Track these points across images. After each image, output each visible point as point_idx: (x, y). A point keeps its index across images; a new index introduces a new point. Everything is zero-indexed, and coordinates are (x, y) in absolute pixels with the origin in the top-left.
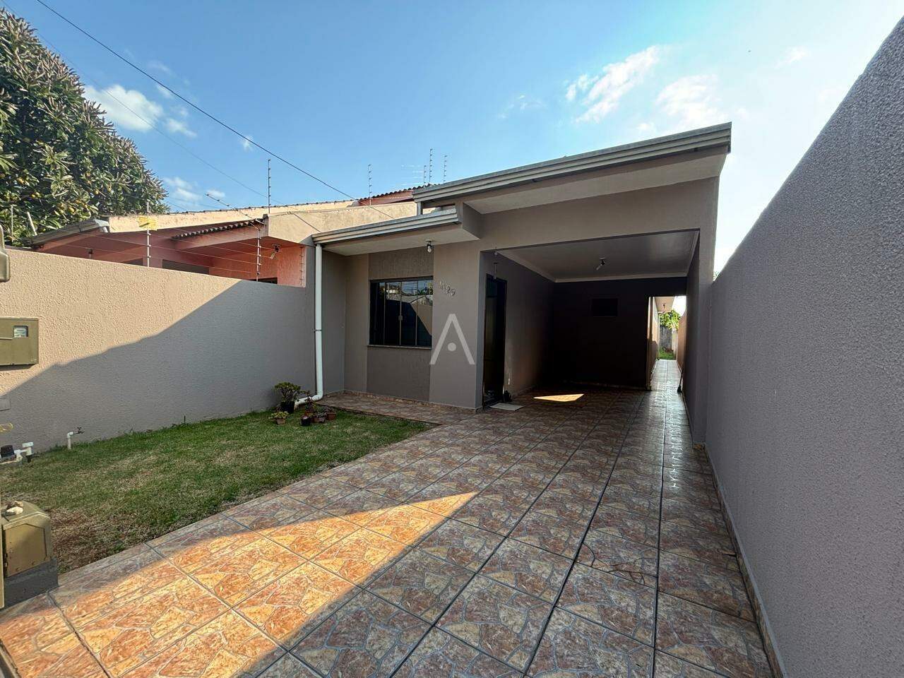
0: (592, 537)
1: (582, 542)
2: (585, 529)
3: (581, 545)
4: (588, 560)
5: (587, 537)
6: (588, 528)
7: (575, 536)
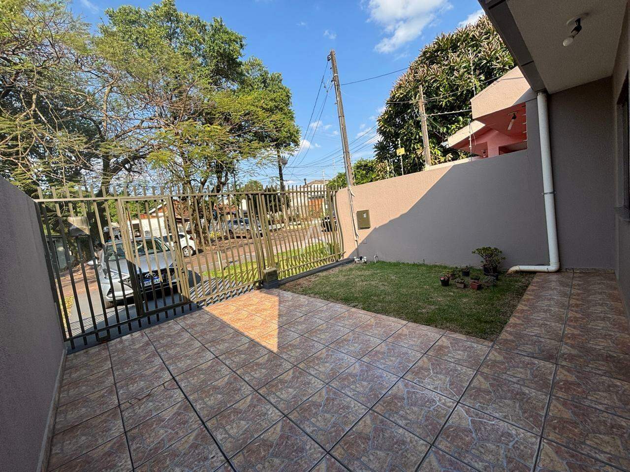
0: (178, 396)
1: (180, 388)
2: (187, 395)
3: (178, 385)
4: (168, 385)
5: (181, 392)
6: (186, 397)
7: (187, 385)
